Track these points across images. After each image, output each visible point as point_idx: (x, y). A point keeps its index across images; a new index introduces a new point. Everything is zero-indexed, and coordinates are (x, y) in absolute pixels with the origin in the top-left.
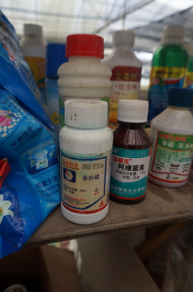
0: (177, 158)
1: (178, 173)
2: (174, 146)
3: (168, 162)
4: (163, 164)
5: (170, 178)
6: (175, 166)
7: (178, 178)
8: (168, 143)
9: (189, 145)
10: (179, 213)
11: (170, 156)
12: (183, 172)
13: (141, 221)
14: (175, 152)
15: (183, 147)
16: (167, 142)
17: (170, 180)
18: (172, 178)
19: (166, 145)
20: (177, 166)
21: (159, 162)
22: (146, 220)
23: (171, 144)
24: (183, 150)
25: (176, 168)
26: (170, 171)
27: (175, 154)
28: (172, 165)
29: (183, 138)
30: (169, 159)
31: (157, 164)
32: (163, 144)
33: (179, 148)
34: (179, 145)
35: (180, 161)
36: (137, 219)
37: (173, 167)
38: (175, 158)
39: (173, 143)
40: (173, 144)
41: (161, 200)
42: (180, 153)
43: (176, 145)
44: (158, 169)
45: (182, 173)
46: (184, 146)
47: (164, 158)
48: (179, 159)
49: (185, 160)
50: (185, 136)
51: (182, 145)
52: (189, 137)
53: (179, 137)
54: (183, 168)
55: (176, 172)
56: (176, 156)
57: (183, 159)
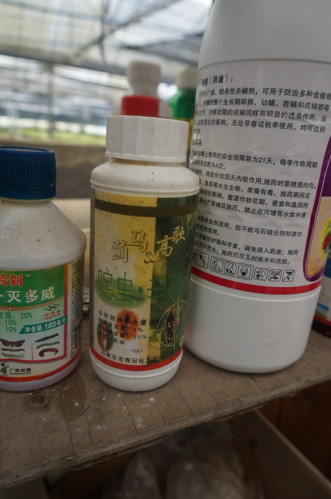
0: (13, 326)
1: (27, 358)
5: (8, 370)
6: (12, 344)
7: (29, 370)
9: (39, 294)
12: (41, 354)
14: (3, 311)
15: (19, 298)
17: (9, 375)
18: (14, 372)
20: (20, 343)
24: (23, 305)
26: (2, 354)
27: (4, 316)
28: (5, 343)
29: (14, 277)
33: (9, 301)
34: (10, 295)
35: (23, 332)
37: (10, 347)
38: (8, 326)
42: (16, 314)
43: (1, 296)
45: (38, 358)
46: (22, 297)
48: (19, 330)
49: (36, 329)
50: (18, 273)
51: (16, 294)
52: (29, 276)
53: (3, 276)
54: (38, 347)
55: (19, 357)
56: (8, 320)
57: (30, 326)
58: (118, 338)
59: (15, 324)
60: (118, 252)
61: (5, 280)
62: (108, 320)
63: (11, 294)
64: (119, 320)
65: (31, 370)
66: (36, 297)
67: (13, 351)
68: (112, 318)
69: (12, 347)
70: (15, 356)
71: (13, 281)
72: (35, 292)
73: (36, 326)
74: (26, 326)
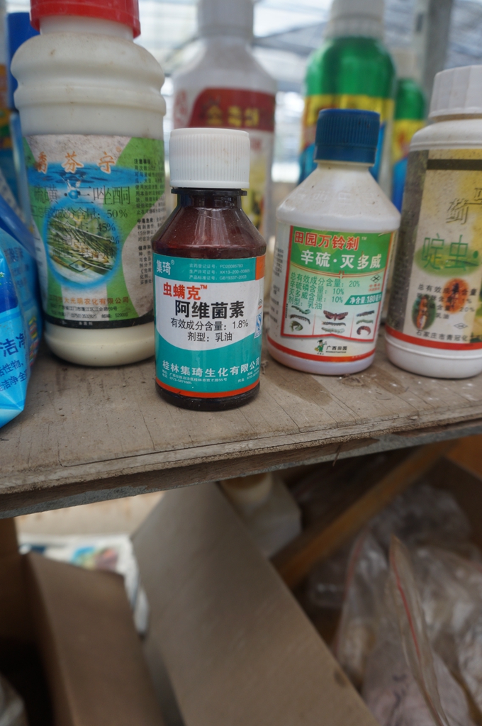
0: (340, 295)
1: (346, 334)
2: (330, 262)
3: (319, 307)
4: (307, 312)
5: (325, 347)
6: (336, 316)
7: (345, 348)
8: (315, 256)
9: (369, 260)
10: (338, 426)
11: (321, 290)
12: (359, 332)
13: (237, 447)
14: (333, 279)
15: (352, 264)
16: (312, 253)
17: (325, 354)
18: (330, 349)
19: (311, 261)
20: (342, 316)
21: (298, 309)
22: (251, 445)
23: (323, 258)
24: (354, 272)
25: (338, 321)
26: (323, 329)
27: (333, 284)
28: (329, 315)
29: (351, 240)
30: (320, 299)
31: (292, 316)
32: (302, 259)
33: (342, 267)
34: (344, 260)
35: (348, 303)
36: (225, 441)
37: (332, 321)
38: (336, 295)
39: (326, 256)
40: (328, 258)
41: (298, 399)
42: (346, 281)
43: (335, 261)
44: (295, 327)
45: (355, 336)
46: (355, 263)
47: (308, 297)
48: (345, 300)
49: (360, 301)
50: (356, 235)
51: (350, 258)
52: (365, 238)
53: (341, 238)
54: (358, 323)
55: (339, 332)
56: (336, 288)
57: (356, 297)
58: (443, 312)
59: (343, 293)
60: (455, 214)
61: (343, 242)
62: (432, 293)
63: (346, 258)
64: (447, 290)
65: (348, 349)
66: (367, 263)
67: (335, 324)
68: (438, 289)
69: (335, 319)
70: (336, 331)
71: (350, 244)
72: (367, 257)
73: (361, 297)
74: (352, 296)
